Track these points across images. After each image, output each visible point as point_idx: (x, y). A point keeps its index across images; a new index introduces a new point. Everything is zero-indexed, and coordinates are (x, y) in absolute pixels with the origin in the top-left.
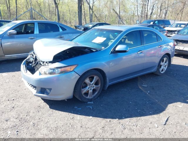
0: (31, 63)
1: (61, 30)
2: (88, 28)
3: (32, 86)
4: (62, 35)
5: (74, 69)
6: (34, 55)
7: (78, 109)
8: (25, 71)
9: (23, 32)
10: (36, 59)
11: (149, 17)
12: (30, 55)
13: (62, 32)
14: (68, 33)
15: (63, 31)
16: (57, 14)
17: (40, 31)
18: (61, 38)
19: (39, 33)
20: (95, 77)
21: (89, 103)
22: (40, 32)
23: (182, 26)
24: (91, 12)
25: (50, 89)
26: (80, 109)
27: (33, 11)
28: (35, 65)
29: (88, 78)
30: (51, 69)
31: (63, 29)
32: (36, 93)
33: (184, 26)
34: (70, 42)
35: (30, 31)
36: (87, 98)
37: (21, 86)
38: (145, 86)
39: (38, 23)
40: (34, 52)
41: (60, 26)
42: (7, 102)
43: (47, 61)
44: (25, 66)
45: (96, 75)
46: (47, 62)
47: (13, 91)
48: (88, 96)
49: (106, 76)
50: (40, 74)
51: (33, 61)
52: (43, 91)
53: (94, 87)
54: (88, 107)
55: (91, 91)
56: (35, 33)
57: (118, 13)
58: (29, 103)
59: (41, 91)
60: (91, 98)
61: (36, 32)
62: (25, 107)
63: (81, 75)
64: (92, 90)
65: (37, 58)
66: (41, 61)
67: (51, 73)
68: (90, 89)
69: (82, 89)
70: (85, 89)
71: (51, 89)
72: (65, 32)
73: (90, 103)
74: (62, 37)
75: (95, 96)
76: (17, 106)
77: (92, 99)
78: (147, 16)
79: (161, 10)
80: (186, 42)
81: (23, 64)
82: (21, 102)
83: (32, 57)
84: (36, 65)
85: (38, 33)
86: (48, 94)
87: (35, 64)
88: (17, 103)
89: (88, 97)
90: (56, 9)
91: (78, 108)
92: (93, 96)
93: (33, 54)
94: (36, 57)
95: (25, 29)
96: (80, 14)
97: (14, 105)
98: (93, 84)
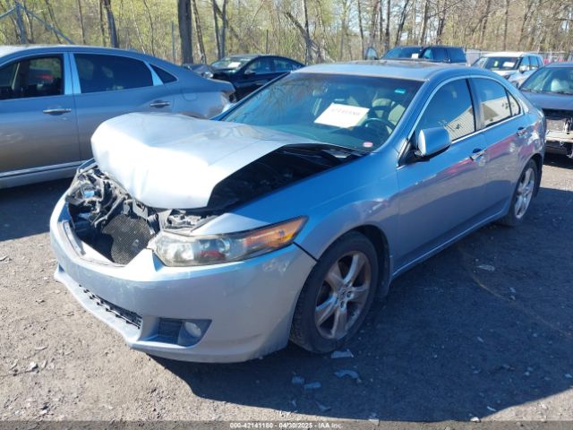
0: (87, 210)
1: (157, 81)
2: (226, 72)
3: (113, 307)
4: (164, 99)
5: (296, 235)
6: (101, 181)
7: (309, 386)
8: (79, 250)
9: (13, 87)
10: (108, 196)
11: (393, 38)
12: (81, 177)
13: (160, 86)
14: (181, 91)
15: (164, 82)
16: (106, 27)
17: (87, 86)
18: (160, 107)
19: (82, 92)
20: (356, 258)
21: (337, 355)
22: (84, 89)
23: (507, 64)
24: (220, 23)
25: (205, 324)
26: (317, 385)
27: (26, 18)
28: (106, 217)
29: (337, 262)
30: (203, 241)
31: (166, 78)
32: (140, 339)
33: (511, 64)
34: (217, 122)
35: (40, 86)
36: (330, 337)
37: (50, 302)
38: (487, 267)
39: (77, 56)
40: (96, 167)
41: (153, 67)
42: (10, 385)
43: (176, 207)
44: (67, 226)
45: (359, 250)
46: (174, 212)
47: (22, 327)
48: (333, 331)
49: (388, 250)
50: (159, 263)
51: (93, 203)
52: (166, 329)
53: (352, 296)
54: (342, 375)
55: (344, 309)
56: (68, 91)
57: (303, 25)
58: (106, 380)
59: (159, 328)
60: (341, 336)
61: (72, 87)
62: (97, 401)
63: (318, 258)
64: (345, 305)
65: (116, 192)
66: (139, 205)
67: (202, 259)
68: (339, 303)
69: (317, 308)
70: (327, 307)
71: (209, 322)
72: (170, 86)
73: (343, 355)
74: (162, 106)
75: (353, 327)
76: (60, 396)
77: (344, 339)
78: (388, 34)
79: (426, 18)
80: (554, 114)
81: (60, 220)
82: (72, 376)
83: (92, 186)
84: (111, 217)
85: (78, 90)
86: (190, 340)
87: (103, 213)
88: (57, 384)
89: (334, 333)
90: (105, 11)
91: (305, 383)
92: (347, 328)
93: (95, 176)
94: (107, 186)
95: (22, 76)
96: (184, 26)
97: (44, 392)
98: (349, 282)
